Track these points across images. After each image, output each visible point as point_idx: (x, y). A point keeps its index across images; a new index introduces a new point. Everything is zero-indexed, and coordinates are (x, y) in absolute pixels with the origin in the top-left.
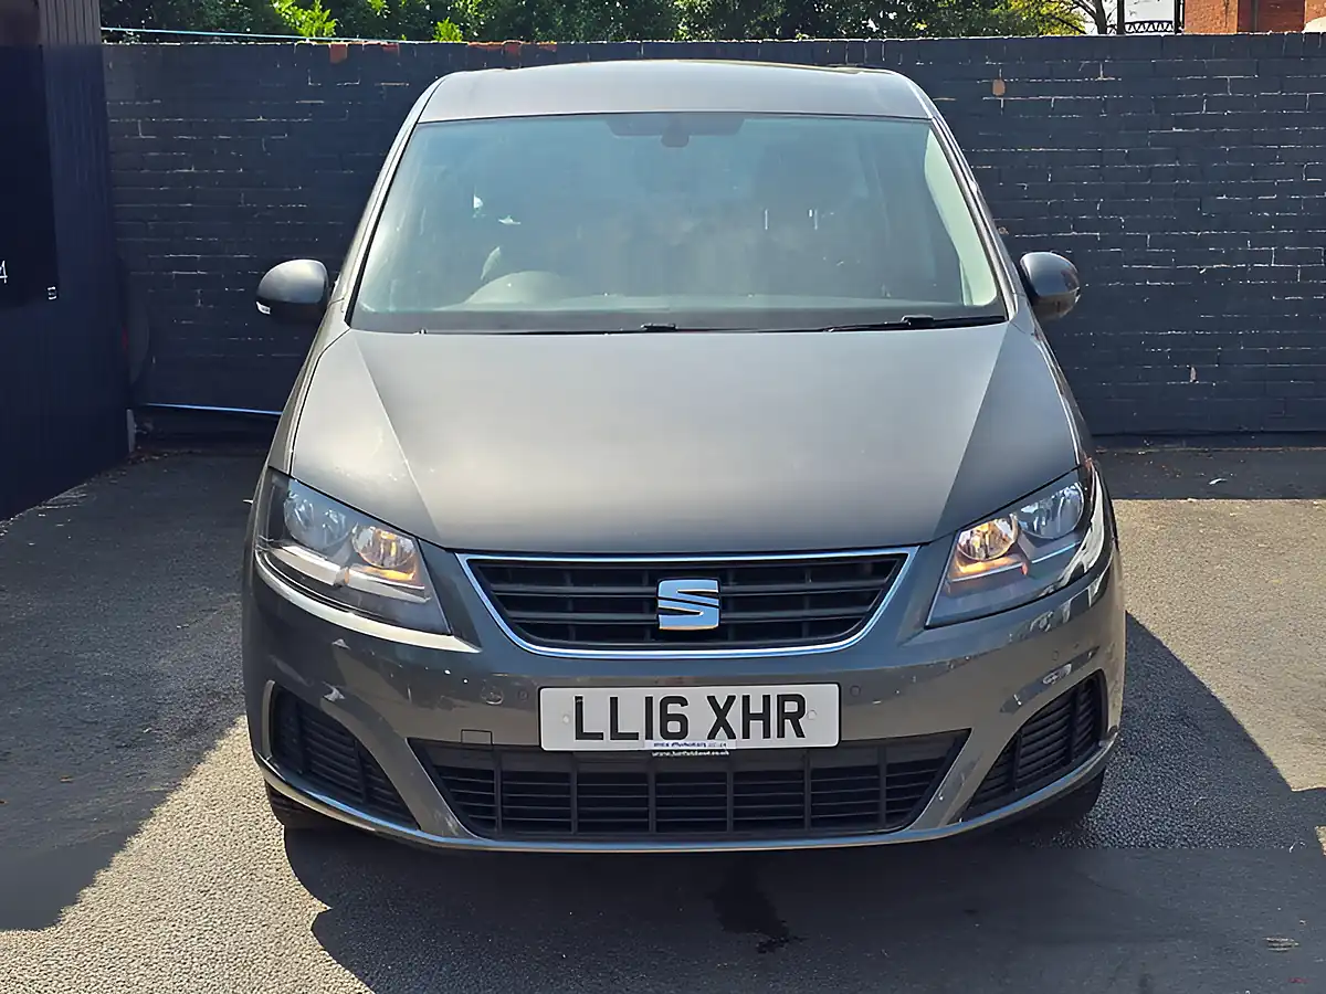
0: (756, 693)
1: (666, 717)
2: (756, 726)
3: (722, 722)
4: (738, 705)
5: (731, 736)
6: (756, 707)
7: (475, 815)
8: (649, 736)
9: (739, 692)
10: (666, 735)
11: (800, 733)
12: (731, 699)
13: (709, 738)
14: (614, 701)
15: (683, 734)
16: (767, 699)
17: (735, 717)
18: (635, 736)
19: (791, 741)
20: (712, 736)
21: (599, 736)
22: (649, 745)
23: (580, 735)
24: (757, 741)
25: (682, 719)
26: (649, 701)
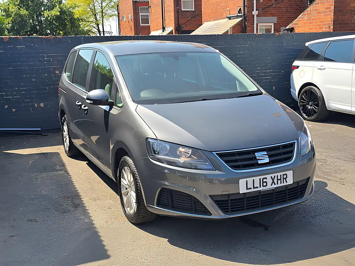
0: (279, 174)
1: (263, 183)
2: (279, 181)
3: (273, 182)
4: (276, 177)
5: (275, 184)
6: (279, 178)
7: (225, 210)
8: (260, 187)
9: (276, 175)
10: (263, 186)
11: (286, 182)
13: (271, 185)
14: (253, 180)
15: (266, 185)
16: (281, 175)
17: (275, 181)
18: (258, 187)
19: (285, 184)
21: (251, 188)
22: (261, 189)
23: (247, 189)
24: (279, 185)
25: (266, 182)
26: (260, 179)
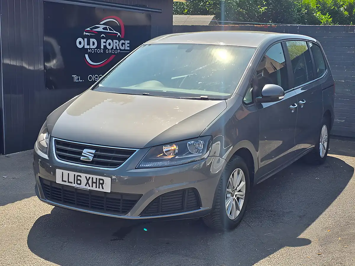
2: (94, 185)
3: (88, 183)
5: (89, 186)
8: (74, 183)
9: (91, 176)
10: (77, 183)
11: (103, 188)
12: (90, 178)
14: (69, 174)
15: (80, 184)
16: (97, 179)
17: (90, 182)
18: (72, 183)
19: (101, 189)
20: (86, 185)
21: (66, 181)
22: (74, 185)
23: (63, 181)
24: (94, 188)
25: (80, 180)
26: (75, 175)
